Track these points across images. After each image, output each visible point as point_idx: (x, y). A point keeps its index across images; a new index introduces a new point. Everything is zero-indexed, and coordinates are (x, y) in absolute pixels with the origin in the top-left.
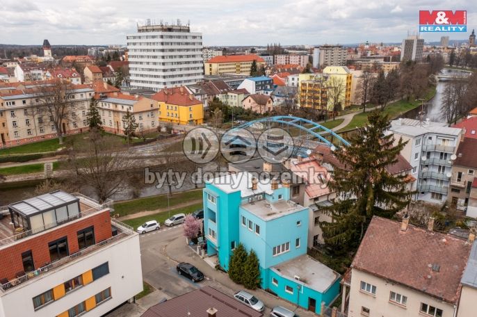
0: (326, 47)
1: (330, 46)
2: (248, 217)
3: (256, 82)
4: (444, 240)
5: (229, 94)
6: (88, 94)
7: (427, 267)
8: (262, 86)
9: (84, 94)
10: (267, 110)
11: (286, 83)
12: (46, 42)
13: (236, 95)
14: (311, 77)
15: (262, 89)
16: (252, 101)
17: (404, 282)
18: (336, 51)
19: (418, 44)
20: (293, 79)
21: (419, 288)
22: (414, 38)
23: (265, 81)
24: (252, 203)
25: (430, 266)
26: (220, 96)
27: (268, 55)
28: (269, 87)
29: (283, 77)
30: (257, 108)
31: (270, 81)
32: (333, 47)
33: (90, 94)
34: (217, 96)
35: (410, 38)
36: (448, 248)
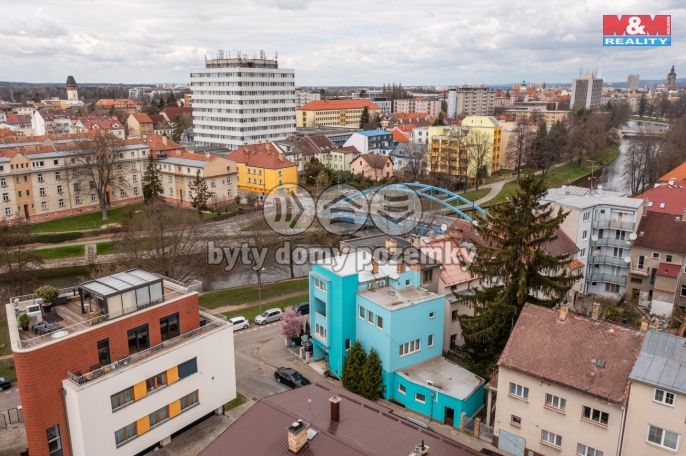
0: (466, 89)
1: (471, 89)
2: (368, 307)
3: (370, 138)
4: (612, 331)
5: (333, 153)
6: (141, 152)
7: (590, 362)
8: (377, 142)
9: (136, 152)
10: (385, 175)
11: (410, 139)
12: (71, 80)
13: (343, 155)
14: (445, 130)
15: (377, 147)
16: (364, 163)
17: (562, 381)
18: (480, 96)
19: (594, 86)
20: (420, 134)
21: (580, 387)
22: (589, 78)
23: (382, 136)
24: (372, 290)
25: (594, 361)
26: (319, 157)
27: (384, 100)
28: (386, 144)
29: (406, 130)
30: (371, 173)
31: (388, 136)
32: (475, 89)
33: (144, 153)
34: (316, 156)
35: (583, 78)
36: (616, 340)
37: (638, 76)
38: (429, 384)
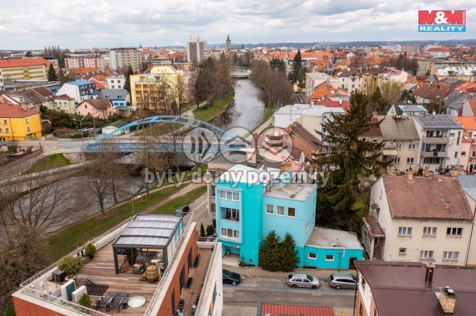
0: (122, 49)
1: (125, 49)
2: (276, 203)
3: (80, 87)
4: (440, 180)
5: (56, 101)
7: (441, 201)
8: (85, 90)
10: (109, 114)
11: (106, 86)
13: (67, 101)
15: (86, 94)
16: (89, 105)
17: (435, 217)
18: (131, 53)
19: (200, 47)
20: (112, 82)
22: (196, 41)
23: (88, 85)
25: (443, 200)
26: (46, 104)
28: (92, 91)
29: (100, 80)
30: (96, 114)
31: (92, 84)
32: (128, 49)
34: (44, 105)
35: (193, 41)
36: (446, 185)
37: (206, 42)
38: (334, 246)
